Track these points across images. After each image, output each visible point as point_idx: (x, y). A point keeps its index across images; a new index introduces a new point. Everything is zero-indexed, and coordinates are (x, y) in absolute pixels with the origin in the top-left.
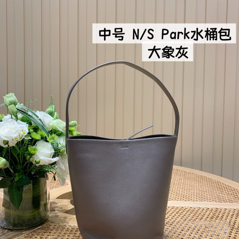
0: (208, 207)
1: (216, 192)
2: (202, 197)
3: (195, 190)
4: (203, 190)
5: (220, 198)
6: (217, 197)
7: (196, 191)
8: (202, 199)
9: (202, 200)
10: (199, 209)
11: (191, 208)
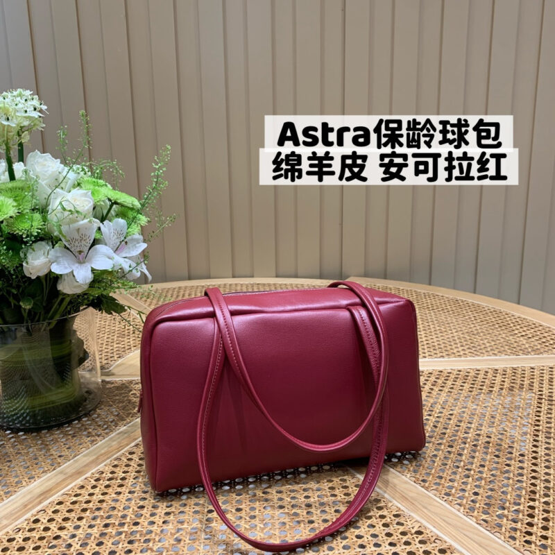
0: (496, 367)
1: (498, 333)
2: (474, 347)
3: (454, 331)
4: (470, 330)
5: (512, 346)
6: (505, 343)
7: (456, 334)
8: (475, 350)
9: (475, 352)
10: (477, 372)
11: (460, 371)
